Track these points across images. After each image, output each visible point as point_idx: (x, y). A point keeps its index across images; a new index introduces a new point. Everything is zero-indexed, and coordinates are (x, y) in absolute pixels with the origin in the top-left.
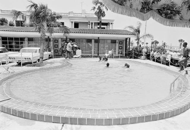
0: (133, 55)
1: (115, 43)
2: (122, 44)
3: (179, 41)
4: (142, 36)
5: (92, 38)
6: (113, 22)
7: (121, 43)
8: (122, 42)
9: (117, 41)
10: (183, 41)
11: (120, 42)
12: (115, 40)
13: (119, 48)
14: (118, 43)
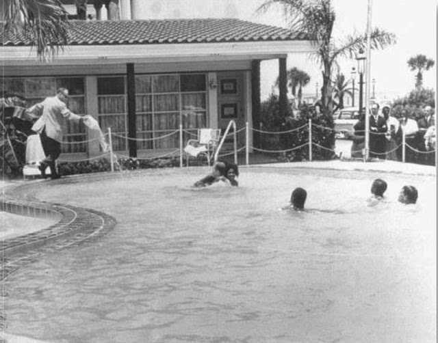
0: (310, 143)
1: (203, 88)
2: (235, 91)
3: (411, 62)
4: (346, 42)
5: (87, 72)
7: (230, 87)
8: (234, 81)
9: (212, 77)
10: (426, 64)
11: (223, 82)
12: (202, 72)
13: (223, 110)
14: (215, 86)
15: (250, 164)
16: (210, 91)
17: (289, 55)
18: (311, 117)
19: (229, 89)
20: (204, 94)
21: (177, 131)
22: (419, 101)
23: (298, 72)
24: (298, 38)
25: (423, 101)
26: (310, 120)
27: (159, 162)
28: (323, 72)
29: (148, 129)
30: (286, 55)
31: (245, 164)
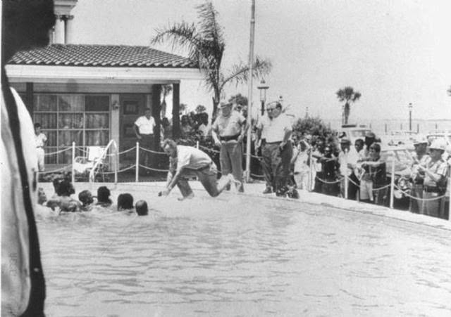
1: (107, 109)
2: (137, 112)
3: (340, 94)
4: (233, 71)
6: (71, 14)
7: (132, 108)
8: (136, 103)
9: (115, 98)
10: (353, 96)
11: (126, 103)
12: (107, 93)
13: (125, 130)
14: (117, 108)
15: (140, 181)
16: (113, 111)
17: (182, 81)
18: (198, 140)
19: (131, 110)
20: (107, 115)
21: (70, 148)
22: (305, 129)
23: (242, 98)
24: (188, 66)
25: (308, 129)
26: (198, 142)
27: (53, 177)
28: (213, 98)
29: (53, 145)
30: (179, 81)
31: (135, 181)
